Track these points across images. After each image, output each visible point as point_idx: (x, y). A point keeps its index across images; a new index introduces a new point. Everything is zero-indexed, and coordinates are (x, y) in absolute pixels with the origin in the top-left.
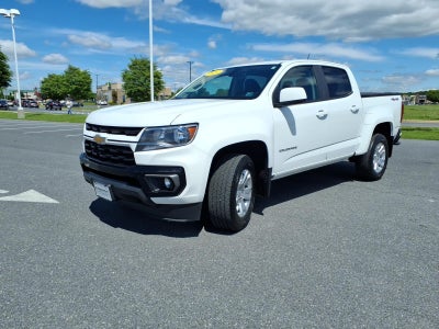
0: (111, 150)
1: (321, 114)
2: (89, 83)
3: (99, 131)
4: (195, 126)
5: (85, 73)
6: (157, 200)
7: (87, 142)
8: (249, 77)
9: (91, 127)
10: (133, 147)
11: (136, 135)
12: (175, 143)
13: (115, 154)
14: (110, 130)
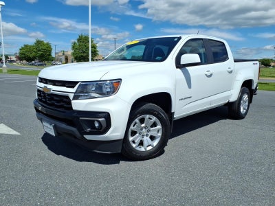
0: (55, 98)
1: (208, 74)
2: (50, 51)
3: (47, 83)
4: (119, 81)
5: (48, 44)
6: (88, 137)
7: (39, 91)
8: (157, 46)
9: (42, 80)
10: (71, 96)
11: (73, 87)
12: (103, 94)
13: (58, 101)
14: (55, 83)
